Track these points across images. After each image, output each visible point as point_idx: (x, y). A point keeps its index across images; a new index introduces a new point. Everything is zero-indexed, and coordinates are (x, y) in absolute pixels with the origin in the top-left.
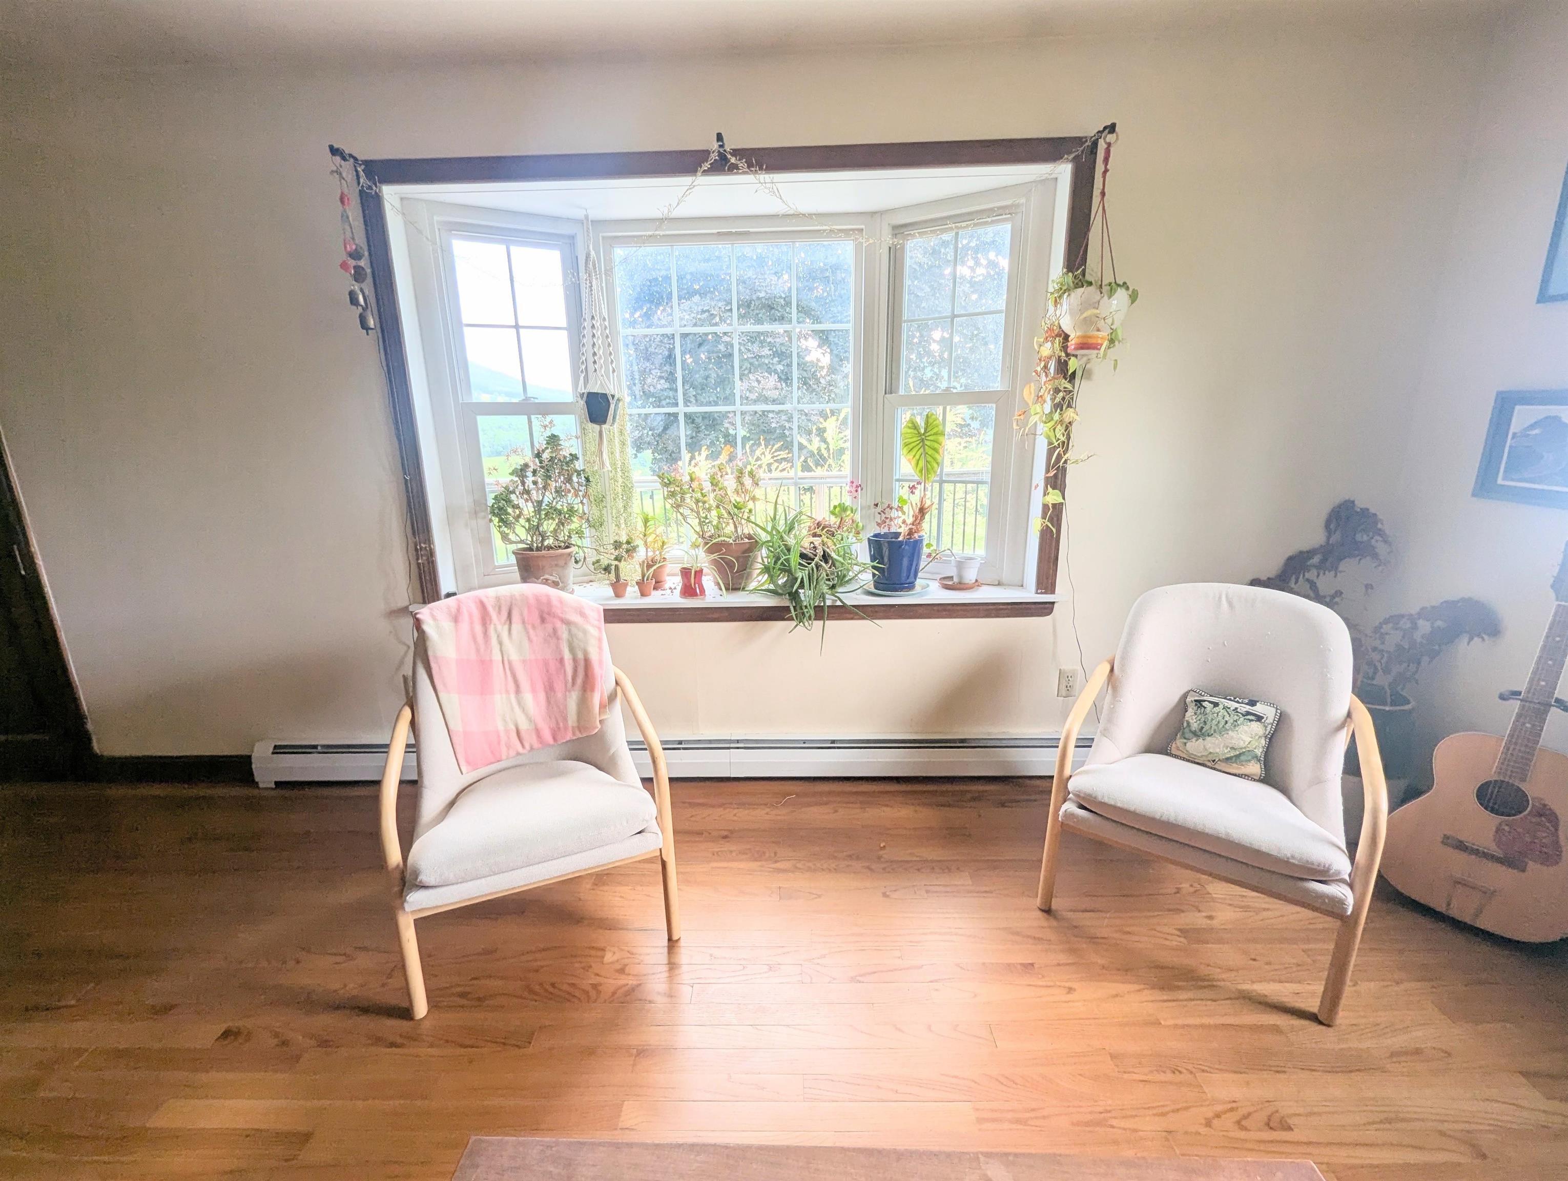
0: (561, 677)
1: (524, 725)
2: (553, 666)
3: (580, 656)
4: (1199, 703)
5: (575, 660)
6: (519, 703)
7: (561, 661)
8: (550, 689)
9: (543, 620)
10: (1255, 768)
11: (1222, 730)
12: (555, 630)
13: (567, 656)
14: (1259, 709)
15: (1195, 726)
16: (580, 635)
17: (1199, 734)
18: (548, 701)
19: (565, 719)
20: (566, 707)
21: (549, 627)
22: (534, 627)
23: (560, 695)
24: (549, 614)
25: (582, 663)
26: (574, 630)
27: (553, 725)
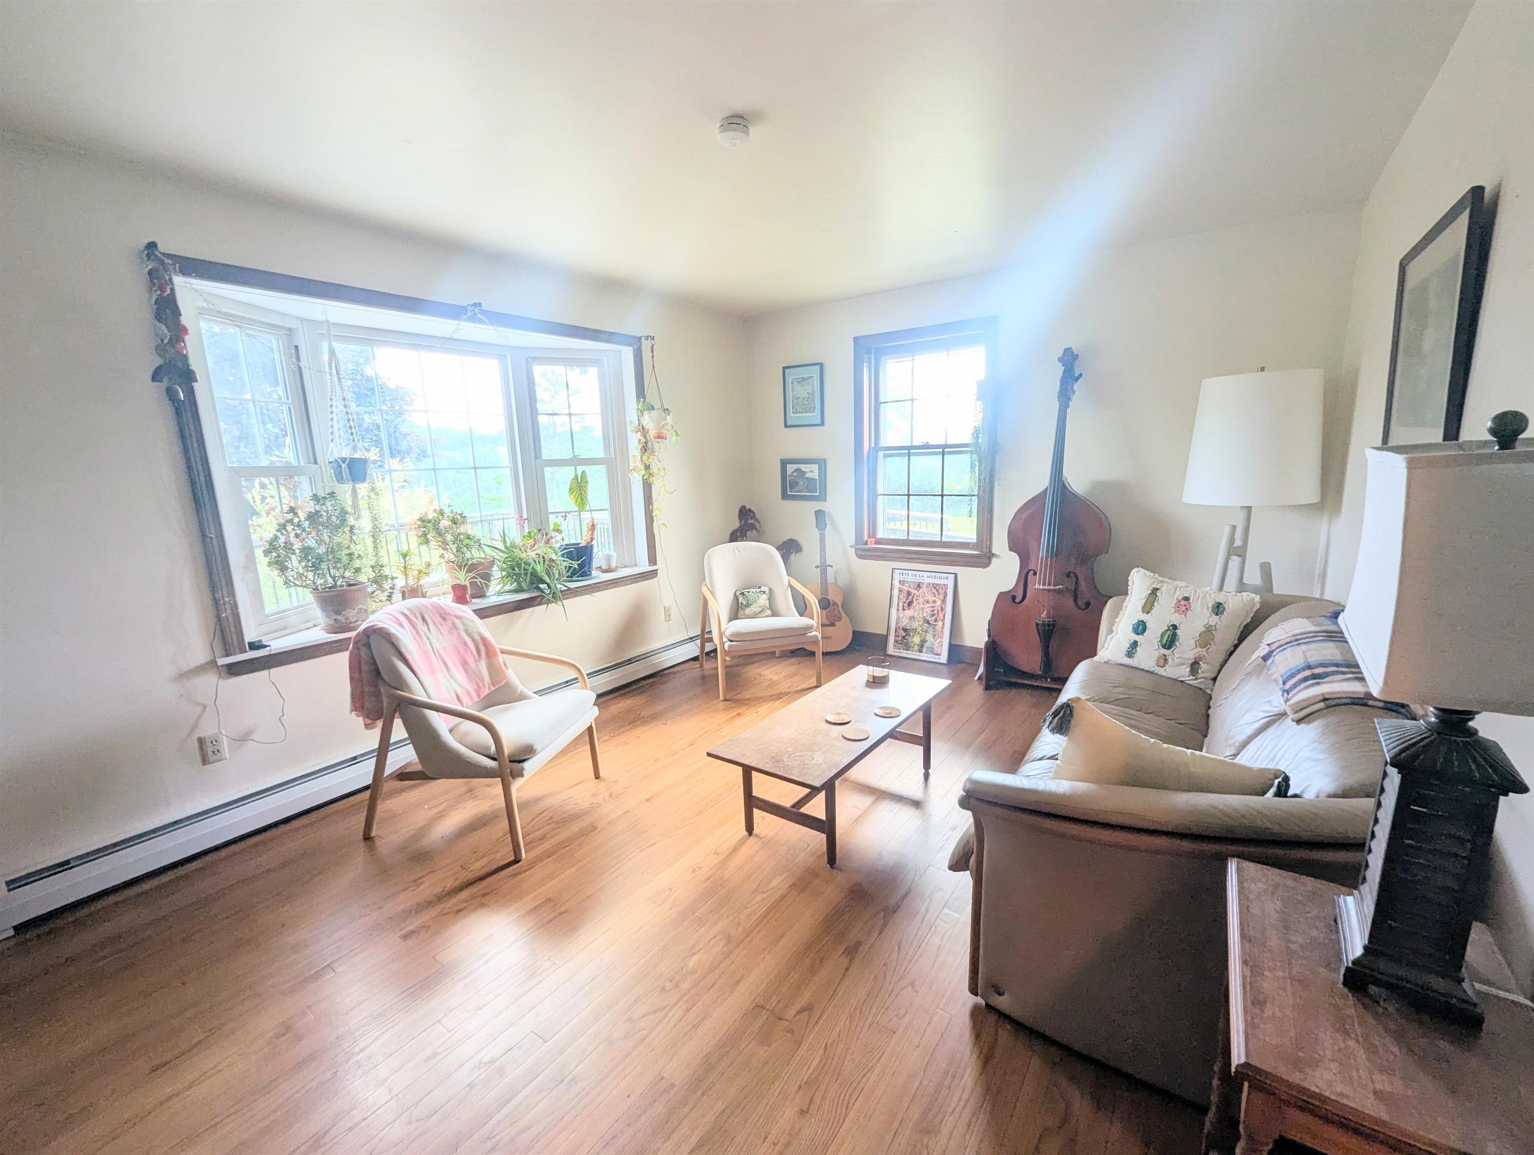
0: (470, 655)
1: (460, 692)
2: (462, 648)
3: (477, 637)
4: (743, 594)
5: (474, 640)
6: (452, 677)
7: (465, 644)
8: (464, 664)
9: (444, 619)
10: (769, 612)
11: (755, 601)
12: (453, 624)
13: (468, 640)
14: (763, 589)
15: (745, 603)
16: (471, 624)
17: (748, 605)
18: (466, 671)
19: (483, 681)
20: (480, 672)
21: (450, 622)
22: (441, 625)
23: (473, 665)
24: (446, 614)
25: (480, 641)
26: (466, 622)
27: (476, 687)
